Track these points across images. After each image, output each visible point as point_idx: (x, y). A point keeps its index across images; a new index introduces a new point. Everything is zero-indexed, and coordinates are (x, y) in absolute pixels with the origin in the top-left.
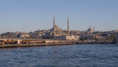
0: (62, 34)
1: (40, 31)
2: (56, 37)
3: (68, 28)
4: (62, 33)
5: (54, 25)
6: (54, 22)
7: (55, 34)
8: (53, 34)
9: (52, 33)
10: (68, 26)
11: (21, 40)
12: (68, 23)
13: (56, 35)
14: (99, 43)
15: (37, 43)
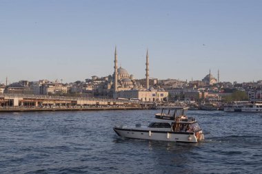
0: (132, 86)
1: (98, 80)
2: (119, 92)
3: (147, 75)
4: (134, 84)
5: (115, 67)
6: (115, 61)
7: (117, 86)
8: (113, 87)
9: (112, 83)
10: (147, 70)
11: (22, 99)
12: (147, 64)
13: (120, 89)
14: (196, 107)
15: (58, 104)
